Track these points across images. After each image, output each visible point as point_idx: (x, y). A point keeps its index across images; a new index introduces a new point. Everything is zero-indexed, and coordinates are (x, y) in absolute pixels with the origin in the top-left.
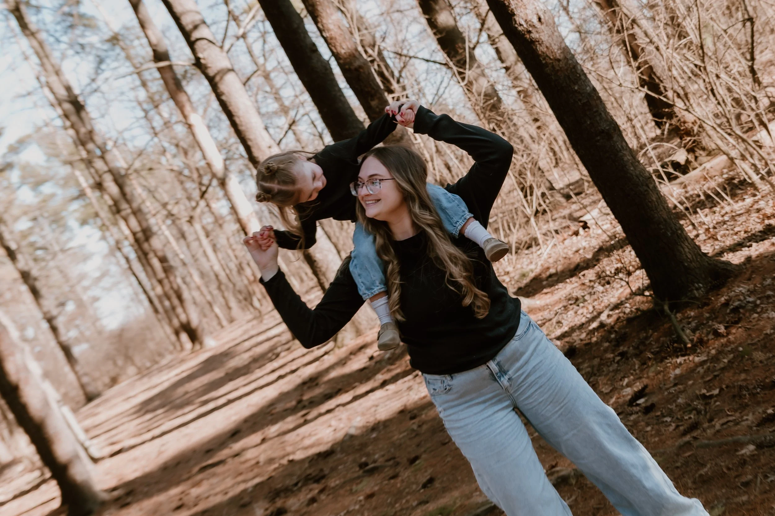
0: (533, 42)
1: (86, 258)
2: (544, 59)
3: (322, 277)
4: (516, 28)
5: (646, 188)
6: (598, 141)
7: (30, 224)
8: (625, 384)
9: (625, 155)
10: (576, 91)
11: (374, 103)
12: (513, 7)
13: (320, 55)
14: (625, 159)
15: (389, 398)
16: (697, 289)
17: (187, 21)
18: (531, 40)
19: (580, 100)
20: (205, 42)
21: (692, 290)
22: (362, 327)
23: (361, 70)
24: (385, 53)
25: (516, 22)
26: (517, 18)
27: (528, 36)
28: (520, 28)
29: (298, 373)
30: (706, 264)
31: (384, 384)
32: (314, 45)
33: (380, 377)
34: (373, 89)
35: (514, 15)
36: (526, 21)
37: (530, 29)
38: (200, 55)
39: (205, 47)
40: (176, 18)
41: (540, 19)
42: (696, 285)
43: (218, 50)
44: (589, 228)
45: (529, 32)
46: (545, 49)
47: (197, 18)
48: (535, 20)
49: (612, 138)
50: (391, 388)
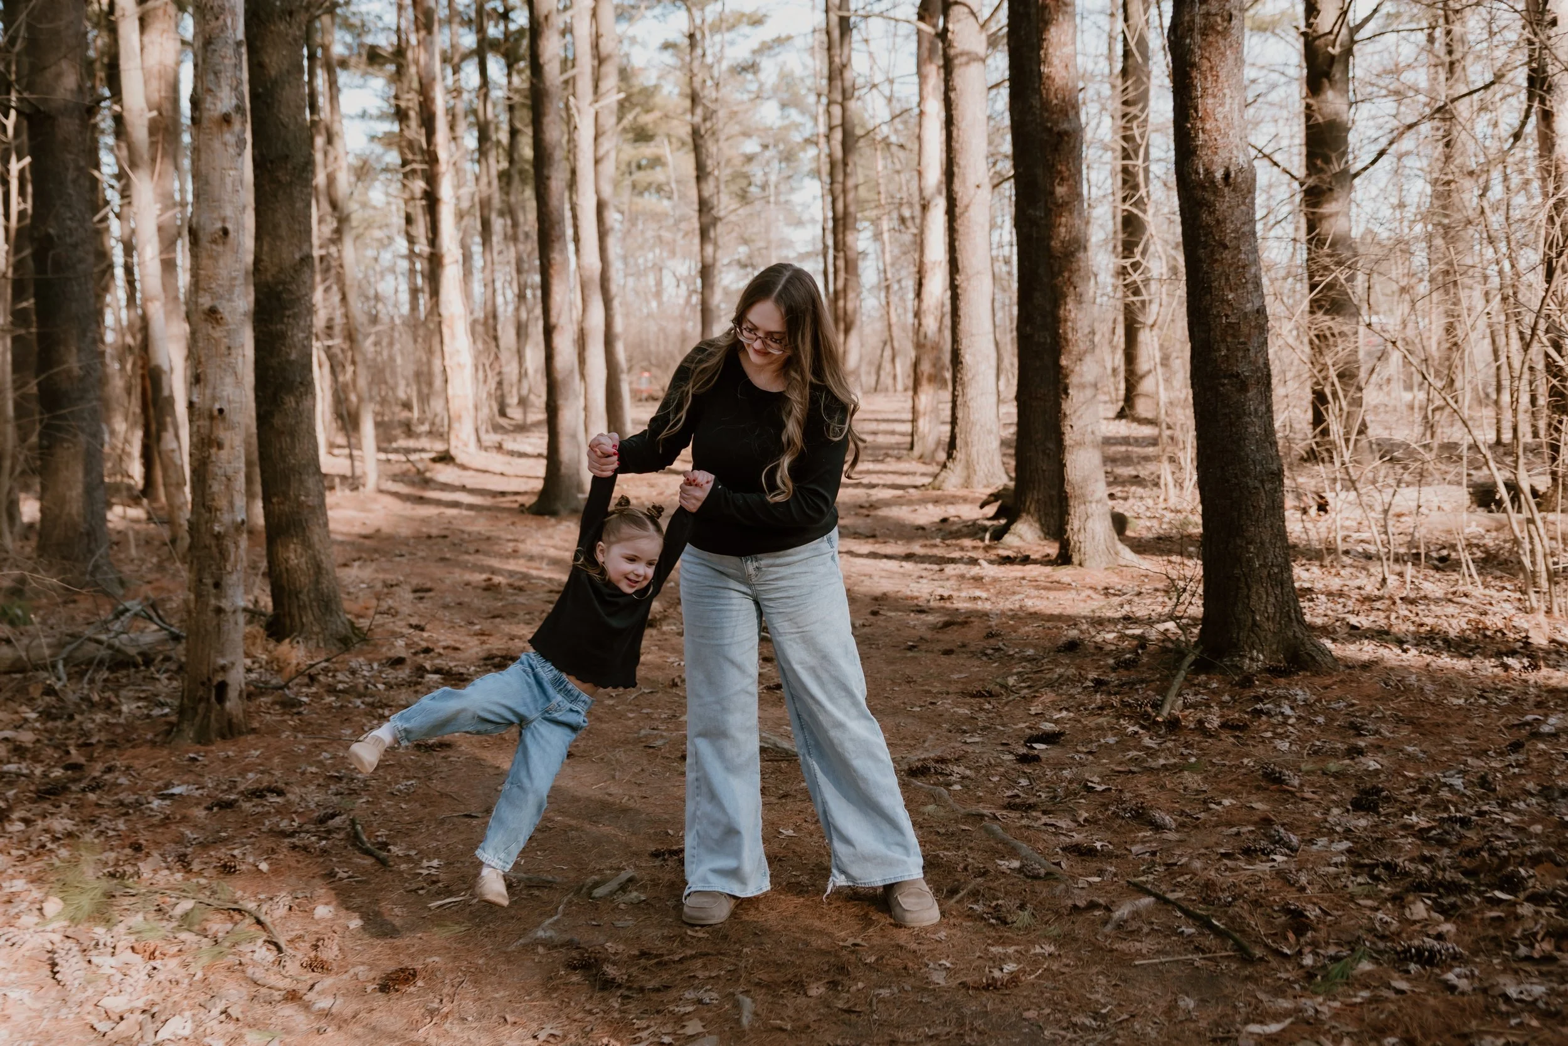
0: (1201, 204)
1: (800, 223)
2: (1206, 235)
3: (959, 388)
4: (1189, 174)
5: (1258, 484)
6: (1223, 385)
7: (758, 149)
8: (1057, 716)
9: (1253, 424)
10: (1228, 301)
12: (1199, 142)
14: (1251, 429)
15: (891, 575)
16: (1252, 659)
18: (1200, 200)
19: (1227, 316)
20: (966, 10)
21: (1243, 657)
22: (975, 479)
25: (1192, 165)
26: (1196, 161)
27: (1198, 193)
28: (1193, 177)
29: (873, 492)
30: (1290, 634)
31: (909, 557)
33: (917, 548)
35: (1195, 154)
36: (1206, 170)
37: (1207, 185)
38: (950, 27)
39: (962, 17)
41: (1227, 176)
42: (1255, 653)
43: (977, 27)
44: (1326, 511)
45: (1204, 188)
46: (1214, 222)
48: (1219, 175)
49: (1247, 391)
50: (909, 566)
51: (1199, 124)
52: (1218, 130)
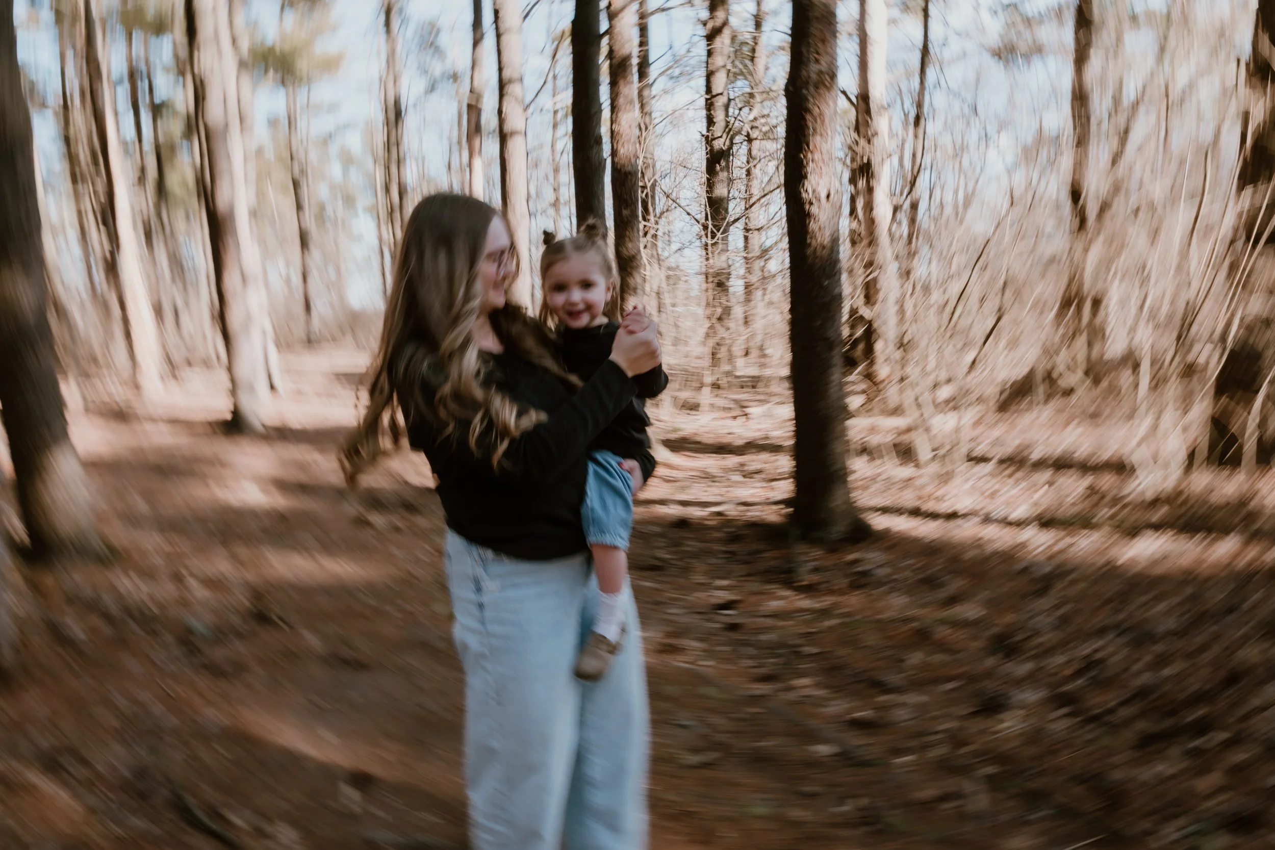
0: (808, 215)
2: (811, 238)
4: (800, 193)
10: (823, 286)
11: (625, 212)
12: (809, 169)
13: (601, 150)
17: (507, 74)
18: (809, 213)
19: (822, 298)
20: (513, 98)
23: (630, 177)
24: (658, 189)
25: (803, 186)
26: (806, 183)
27: (807, 207)
28: (804, 195)
32: (600, 137)
34: (632, 199)
35: (806, 177)
36: (814, 191)
37: (814, 201)
38: (504, 107)
39: (512, 103)
40: (500, 70)
41: (828, 196)
43: (522, 111)
45: (811, 204)
46: (817, 230)
47: (516, 75)
48: (823, 195)
51: (810, 155)
52: (823, 160)
